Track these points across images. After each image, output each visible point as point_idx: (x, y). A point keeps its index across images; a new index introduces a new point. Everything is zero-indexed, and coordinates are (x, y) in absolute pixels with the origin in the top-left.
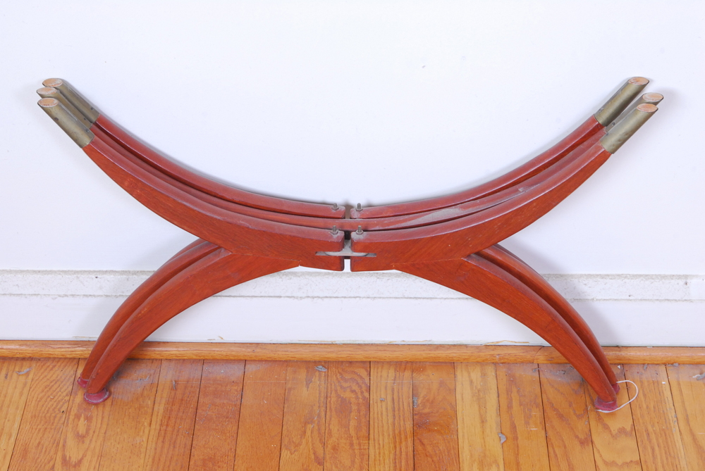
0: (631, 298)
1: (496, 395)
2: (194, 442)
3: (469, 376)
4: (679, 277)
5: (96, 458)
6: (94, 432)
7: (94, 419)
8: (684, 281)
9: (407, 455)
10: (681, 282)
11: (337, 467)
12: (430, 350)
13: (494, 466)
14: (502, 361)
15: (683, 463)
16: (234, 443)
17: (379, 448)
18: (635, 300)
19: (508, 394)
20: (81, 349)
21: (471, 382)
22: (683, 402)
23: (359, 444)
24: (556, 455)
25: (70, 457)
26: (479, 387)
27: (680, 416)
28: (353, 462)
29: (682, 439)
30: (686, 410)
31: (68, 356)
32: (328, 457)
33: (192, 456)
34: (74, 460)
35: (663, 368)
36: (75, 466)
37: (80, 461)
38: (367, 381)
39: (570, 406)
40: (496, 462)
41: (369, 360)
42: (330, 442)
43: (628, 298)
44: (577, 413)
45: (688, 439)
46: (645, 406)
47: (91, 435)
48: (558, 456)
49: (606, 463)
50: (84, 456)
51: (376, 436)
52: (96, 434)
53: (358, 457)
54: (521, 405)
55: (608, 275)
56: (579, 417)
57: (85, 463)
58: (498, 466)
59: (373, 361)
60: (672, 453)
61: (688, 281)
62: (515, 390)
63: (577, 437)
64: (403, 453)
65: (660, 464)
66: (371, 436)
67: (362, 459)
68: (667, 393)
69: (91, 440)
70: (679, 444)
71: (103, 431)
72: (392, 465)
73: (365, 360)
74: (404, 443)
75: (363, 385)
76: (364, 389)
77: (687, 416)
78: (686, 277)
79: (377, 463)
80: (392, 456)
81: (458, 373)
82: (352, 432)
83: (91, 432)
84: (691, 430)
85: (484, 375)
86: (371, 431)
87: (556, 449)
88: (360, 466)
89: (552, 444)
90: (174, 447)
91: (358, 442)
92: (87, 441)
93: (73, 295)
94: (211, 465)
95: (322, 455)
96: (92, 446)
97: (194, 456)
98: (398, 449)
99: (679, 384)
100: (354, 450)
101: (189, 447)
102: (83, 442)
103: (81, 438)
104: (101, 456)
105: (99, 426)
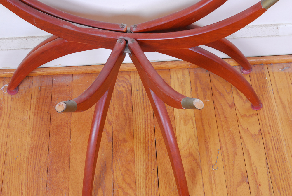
0: (251, 36)
1: (190, 84)
2: (51, 118)
3: (177, 76)
4: (274, 25)
5: (6, 129)
6: (4, 115)
7: (4, 109)
8: (276, 27)
9: (150, 117)
10: (275, 28)
11: (118, 126)
12: (158, 65)
13: (191, 120)
14: (192, 67)
15: (277, 113)
16: (70, 117)
17: (138, 115)
18: (254, 37)
19: (195, 84)
21: (178, 79)
22: (275, 83)
24: (219, 113)
26: (182, 81)
27: (274, 90)
28: (126, 123)
29: (276, 101)
30: (277, 87)
32: (114, 121)
33: (51, 125)
35: (266, 66)
38: (130, 81)
39: (224, 88)
40: (191, 118)
41: (130, 70)
42: (115, 113)
43: (250, 36)
44: (228, 91)
45: (278, 101)
46: (258, 86)
47: (3, 117)
48: (220, 113)
49: (242, 116)
51: (136, 109)
52: (5, 116)
53: (128, 120)
54: (201, 89)
56: (228, 93)
58: (192, 120)
59: (132, 71)
60: (271, 109)
61: (278, 27)
62: (198, 81)
63: (228, 103)
64: (149, 117)
65: (266, 114)
66: (134, 109)
67: (130, 121)
69: (3, 119)
70: (274, 104)
71: (8, 115)
72: (144, 123)
73: (128, 71)
74: (149, 112)
75: (128, 84)
76: (129, 85)
77: (278, 90)
78: (277, 25)
79: (137, 122)
80: (144, 119)
81: (172, 74)
82: (124, 108)
84: (279, 96)
85: (184, 75)
86: (133, 107)
87: (219, 110)
88: (129, 124)
89: (217, 108)
90: (42, 120)
91: (127, 112)
94: (60, 129)
95: (111, 120)
96: (4, 122)
97: (52, 124)
98: (146, 115)
99: (273, 74)
100: (126, 116)
101: (49, 120)
104: (8, 127)
105: (6, 112)
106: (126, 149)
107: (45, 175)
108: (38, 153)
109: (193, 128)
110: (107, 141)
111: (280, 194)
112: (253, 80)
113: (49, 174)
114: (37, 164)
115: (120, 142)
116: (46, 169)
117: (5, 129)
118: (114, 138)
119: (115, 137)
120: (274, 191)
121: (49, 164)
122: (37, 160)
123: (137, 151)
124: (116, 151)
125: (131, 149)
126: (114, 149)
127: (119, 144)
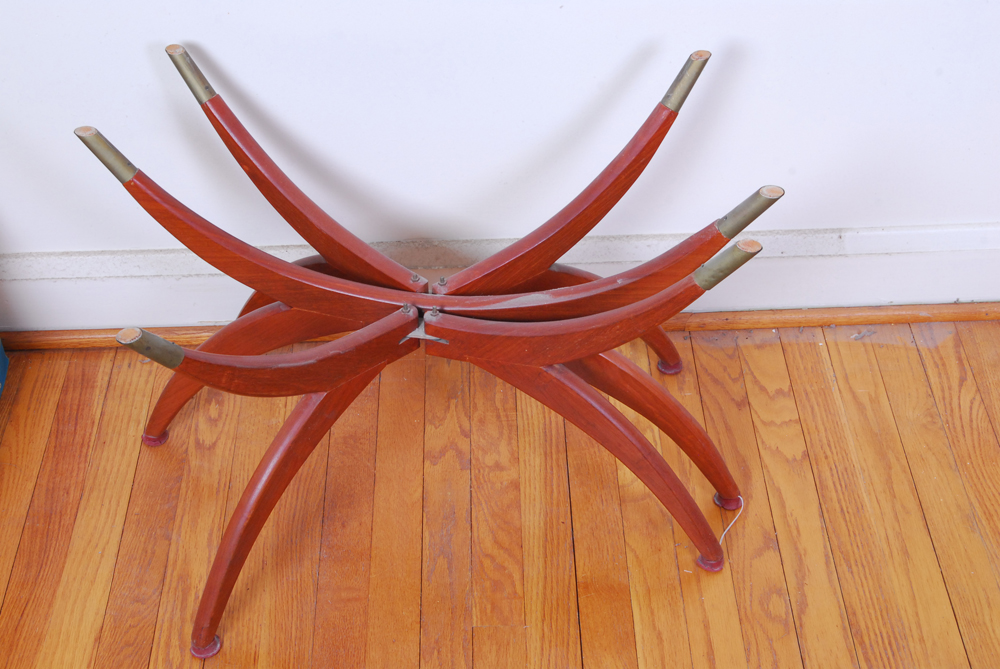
0: (784, 255)
1: (647, 363)
4: (833, 231)
6: (227, 416)
7: (226, 403)
8: (838, 234)
9: (557, 424)
10: (836, 236)
11: (484, 439)
15: (844, 420)
16: (375, 420)
17: (528, 419)
18: (788, 257)
20: (207, 334)
22: (842, 362)
23: (507, 416)
24: (712, 418)
25: (203, 441)
27: (838, 375)
28: (501, 434)
29: (842, 397)
30: (845, 369)
31: (194, 343)
32: (474, 430)
34: (208, 443)
35: (820, 330)
36: (209, 449)
37: (215, 444)
39: (725, 370)
40: (650, 427)
42: (476, 414)
43: (781, 255)
44: (733, 376)
45: (848, 396)
46: (802, 368)
47: (224, 419)
49: (764, 423)
50: (218, 439)
51: (524, 407)
52: (229, 417)
53: (505, 428)
55: (759, 232)
56: (735, 380)
57: (220, 445)
60: (832, 411)
61: (843, 235)
63: (733, 400)
64: (553, 423)
65: (820, 422)
66: (519, 408)
67: (510, 431)
68: (825, 354)
69: (224, 424)
70: (839, 402)
71: (236, 414)
72: (542, 434)
77: (846, 375)
78: (840, 230)
79: (526, 433)
80: (541, 426)
82: (499, 404)
83: (224, 416)
84: (850, 388)
86: (519, 403)
87: (712, 413)
88: (509, 436)
89: (708, 408)
91: (505, 414)
92: (220, 424)
93: (197, 275)
94: (352, 442)
95: (468, 428)
96: (226, 429)
97: (334, 434)
98: (547, 419)
99: (837, 345)
100: (501, 421)
102: (216, 426)
103: (213, 422)
104: (236, 438)
105: (231, 409)
106: (501, 483)
107: (317, 530)
108: (301, 488)
110: (458, 467)
111: (852, 572)
112: (791, 356)
113: (326, 527)
114: (298, 507)
115: (487, 470)
116: (320, 519)
117: (230, 442)
118: (473, 462)
119: (477, 459)
120: (838, 568)
121: (327, 508)
122: (299, 500)
123: (525, 488)
124: (478, 487)
125: (511, 482)
126: (475, 483)
127: (486, 473)
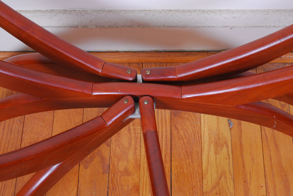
2: (24, 129)
9: (166, 138)
11: (119, 148)
12: (182, 56)
13: (225, 146)
23: (135, 129)
24: (267, 137)
28: (130, 144)
33: (23, 140)
40: (226, 143)
41: (142, 62)
48: (268, 138)
53: (133, 140)
58: (227, 146)
59: (144, 63)
64: (164, 137)
67: (136, 142)
73: (139, 62)
74: (164, 128)
88: (135, 147)
90: (11, 133)
91: (133, 127)
97: (24, 140)
100: (131, 134)
101: (21, 133)
106: (128, 186)
109: (227, 158)
110: (101, 171)
115: (119, 174)
118: (111, 167)
119: (114, 165)
123: (143, 191)
124: (113, 189)
125: (134, 186)
126: (111, 185)
127: (119, 177)
